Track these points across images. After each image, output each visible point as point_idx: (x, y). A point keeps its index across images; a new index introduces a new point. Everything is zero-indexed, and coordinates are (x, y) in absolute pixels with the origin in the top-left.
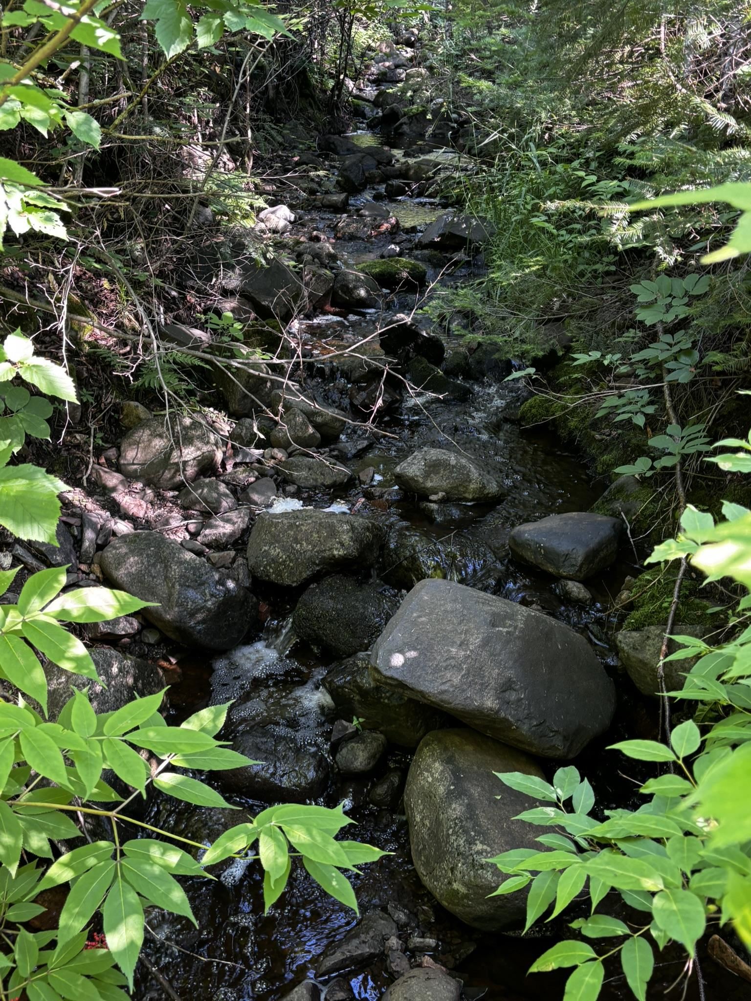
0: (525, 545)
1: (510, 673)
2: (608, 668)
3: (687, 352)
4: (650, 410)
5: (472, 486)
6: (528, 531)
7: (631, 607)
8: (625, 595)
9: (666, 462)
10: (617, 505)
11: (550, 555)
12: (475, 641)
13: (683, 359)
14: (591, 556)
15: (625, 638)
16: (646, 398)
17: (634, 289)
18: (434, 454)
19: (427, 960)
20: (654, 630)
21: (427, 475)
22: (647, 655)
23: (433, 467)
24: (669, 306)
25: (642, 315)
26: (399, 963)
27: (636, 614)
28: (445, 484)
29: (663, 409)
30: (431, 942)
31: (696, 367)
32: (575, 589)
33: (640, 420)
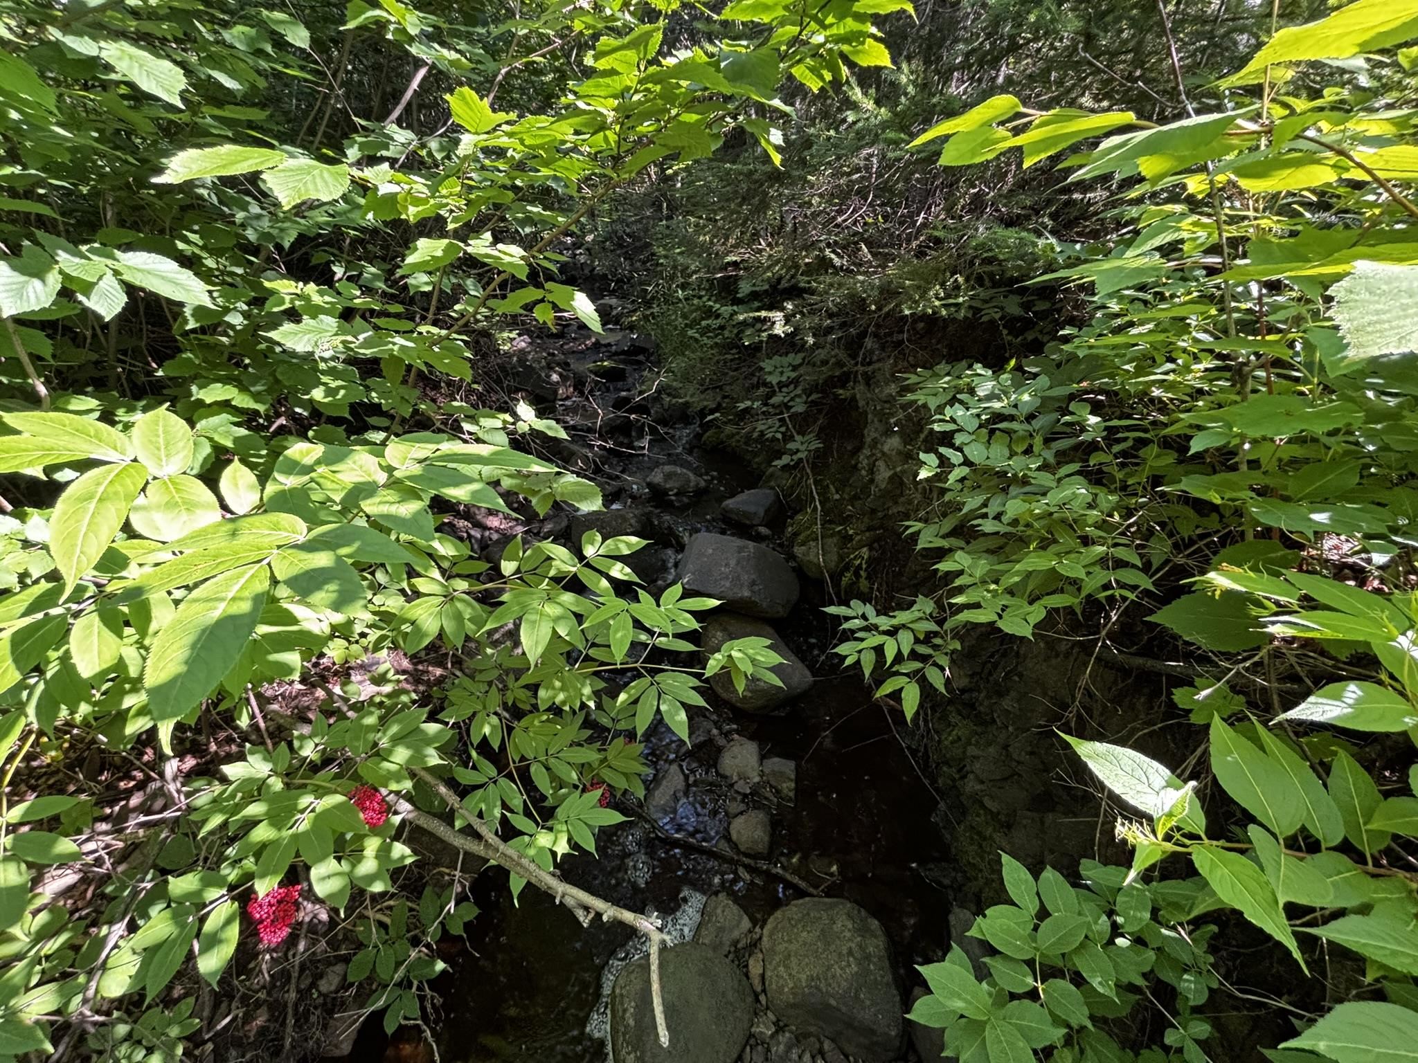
0: (731, 511)
1: (753, 577)
2: (793, 568)
3: (799, 396)
4: (783, 429)
5: (692, 484)
6: (730, 503)
7: (796, 534)
8: (790, 529)
9: (800, 455)
10: (772, 483)
11: (746, 514)
12: (733, 563)
13: (798, 400)
14: (767, 511)
15: (798, 551)
16: (778, 424)
17: (762, 364)
18: (668, 468)
19: (736, 736)
20: (812, 544)
21: (666, 481)
22: (812, 557)
23: (668, 476)
24: (782, 373)
25: (769, 378)
26: (721, 741)
27: (801, 537)
28: (676, 485)
29: (788, 428)
30: (735, 726)
31: (806, 403)
32: (763, 530)
33: (779, 436)
